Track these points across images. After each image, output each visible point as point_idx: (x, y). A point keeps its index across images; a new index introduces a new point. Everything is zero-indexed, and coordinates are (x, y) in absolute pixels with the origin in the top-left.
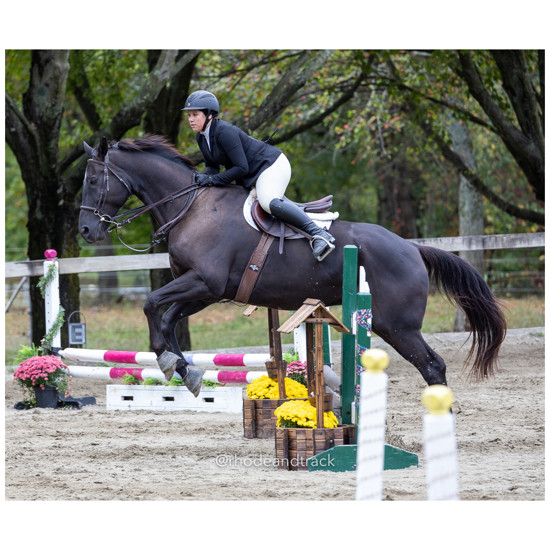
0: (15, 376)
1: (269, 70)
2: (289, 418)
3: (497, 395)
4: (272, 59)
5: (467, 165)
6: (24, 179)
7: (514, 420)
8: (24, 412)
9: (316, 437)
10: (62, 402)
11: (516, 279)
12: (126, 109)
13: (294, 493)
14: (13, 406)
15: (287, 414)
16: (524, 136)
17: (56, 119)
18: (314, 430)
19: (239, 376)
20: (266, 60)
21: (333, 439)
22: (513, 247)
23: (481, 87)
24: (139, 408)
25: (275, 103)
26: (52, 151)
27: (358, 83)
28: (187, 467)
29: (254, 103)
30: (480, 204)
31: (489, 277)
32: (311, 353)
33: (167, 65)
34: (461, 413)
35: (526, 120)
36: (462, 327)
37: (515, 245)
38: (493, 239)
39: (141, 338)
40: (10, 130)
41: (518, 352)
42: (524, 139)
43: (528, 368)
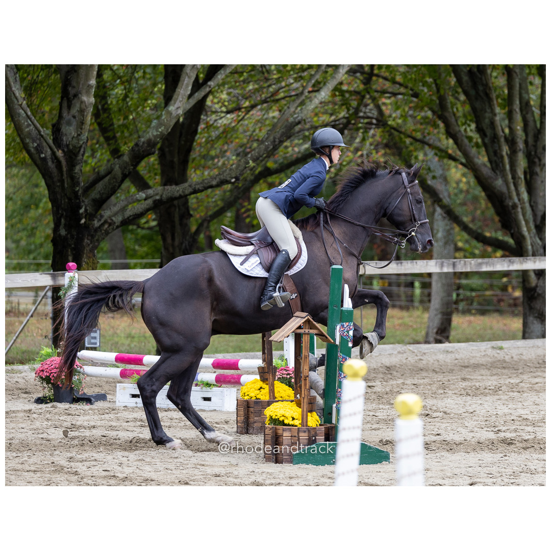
0: (36, 374)
1: (271, 107)
2: (277, 417)
3: (460, 400)
4: (272, 98)
5: (441, 196)
6: (50, 200)
7: (476, 423)
8: (43, 406)
9: (300, 435)
10: (77, 398)
11: (481, 298)
12: (142, 140)
13: (279, 484)
14: (34, 400)
15: (275, 413)
16: (493, 173)
17: (81, 147)
18: (299, 428)
19: (234, 378)
20: (268, 100)
21: (315, 437)
22: (480, 270)
23: (457, 128)
25: (274, 138)
26: (76, 175)
27: (349, 123)
28: (186, 459)
29: (256, 137)
30: (452, 231)
31: (458, 295)
32: (299, 360)
33: (180, 101)
34: (429, 416)
35: (495, 158)
36: (432, 339)
37: (481, 268)
38: (462, 262)
39: (149, 342)
40: (40, 156)
41: (481, 362)
42: (492, 176)
43: (489, 377)
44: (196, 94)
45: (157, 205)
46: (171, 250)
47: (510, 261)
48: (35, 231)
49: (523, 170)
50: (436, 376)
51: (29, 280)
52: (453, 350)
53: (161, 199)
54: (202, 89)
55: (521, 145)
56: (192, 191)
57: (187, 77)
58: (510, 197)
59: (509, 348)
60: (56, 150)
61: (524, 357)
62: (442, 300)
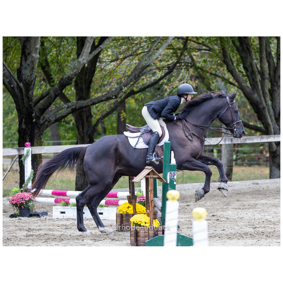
0: (10, 202)
1: (134, 59)
2: (137, 222)
3: (235, 212)
4: (135, 53)
6: (17, 109)
7: (243, 223)
8: (14, 219)
9: (149, 231)
10: (32, 214)
11: (249, 157)
12: (65, 76)
14: (9, 216)
15: (136, 220)
16: (252, 90)
17: (32, 81)
19: (115, 202)
20: (133, 54)
21: (157, 232)
22: (246, 142)
23: (233, 67)
24: (68, 217)
25: (135, 74)
26: (30, 96)
27: (175, 65)
28: (89, 245)
29: (127, 74)
31: (237, 156)
32: (148, 192)
33: (85, 56)
34: (219, 220)
35: (253, 83)
37: (246, 141)
39: (72, 184)
40: (11, 86)
41: (247, 191)
42: (252, 92)
43: (251, 199)
44: (94, 52)
45: (73, 111)
46: (82, 135)
47: (261, 137)
48: (11, 126)
49: (268, 89)
50: (223, 199)
51: (6, 152)
52: (232, 185)
53: (76, 108)
54: (97, 49)
55: (267, 76)
56: (92, 103)
57: (88, 43)
58: (262, 103)
59: (262, 184)
60: (19, 83)
61: (270, 188)
62: (227, 159)
